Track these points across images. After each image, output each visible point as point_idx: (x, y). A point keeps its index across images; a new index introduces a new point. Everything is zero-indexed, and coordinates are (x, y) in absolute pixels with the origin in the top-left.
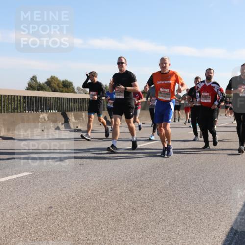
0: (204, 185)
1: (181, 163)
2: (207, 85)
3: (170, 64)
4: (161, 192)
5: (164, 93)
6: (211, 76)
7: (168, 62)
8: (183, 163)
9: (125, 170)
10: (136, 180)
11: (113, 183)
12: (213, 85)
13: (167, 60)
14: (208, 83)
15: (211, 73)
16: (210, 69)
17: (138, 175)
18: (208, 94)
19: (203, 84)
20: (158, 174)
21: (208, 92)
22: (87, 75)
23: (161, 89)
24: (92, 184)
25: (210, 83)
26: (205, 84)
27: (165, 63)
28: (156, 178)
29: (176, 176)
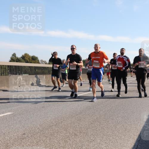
0: (117, 119)
1: (104, 106)
2: (121, 57)
3: (100, 48)
4: (92, 123)
5: (96, 63)
6: (123, 53)
7: (99, 46)
8: (105, 106)
9: (70, 110)
10: (77, 117)
11: (63, 118)
12: (124, 58)
13: (98, 45)
14: (121, 56)
15: (123, 51)
16: (123, 49)
17: (78, 113)
18: (121, 62)
19: (119, 57)
20: (90, 112)
21: (121, 61)
22: (52, 54)
23: (94, 61)
24: (49, 119)
25: (123, 56)
26: (120, 57)
27: (97, 47)
28: (89, 115)
29: (101, 114)
